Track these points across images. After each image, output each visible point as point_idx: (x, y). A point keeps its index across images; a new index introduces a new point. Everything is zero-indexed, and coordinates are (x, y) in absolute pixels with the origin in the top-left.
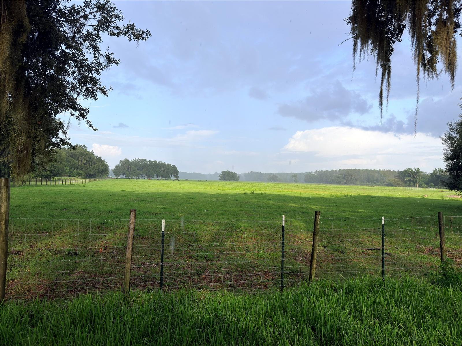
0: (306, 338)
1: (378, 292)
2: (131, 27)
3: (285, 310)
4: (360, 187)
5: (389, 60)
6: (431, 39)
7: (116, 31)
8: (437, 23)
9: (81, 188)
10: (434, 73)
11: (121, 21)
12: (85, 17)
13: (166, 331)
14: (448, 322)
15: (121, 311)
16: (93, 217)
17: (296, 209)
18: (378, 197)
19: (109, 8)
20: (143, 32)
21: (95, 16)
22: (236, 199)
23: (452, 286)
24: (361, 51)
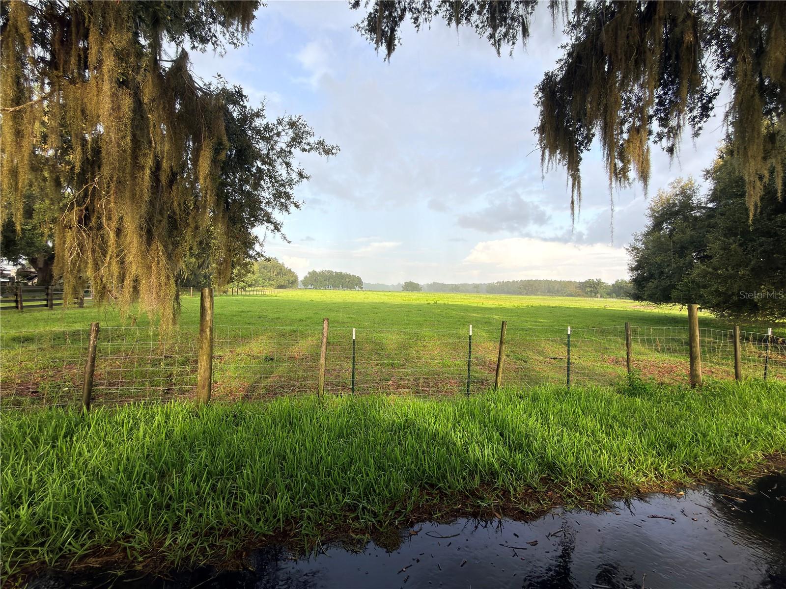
0: (495, 443)
1: (564, 400)
2: (321, 143)
3: (472, 415)
4: (540, 297)
5: (578, 170)
6: (623, 148)
7: (307, 147)
8: (629, 131)
9: (273, 298)
10: (626, 182)
11: (312, 137)
12: (278, 134)
13: (360, 433)
14: (638, 432)
15: (316, 413)
16: (286, 325)
17: (479, 319)
18: (559, 307)
19: (300, 125)
20: (333, 148)
21: (287, 133)
22: (419, 308)
23: (639, 396)
24: (549, 161)
